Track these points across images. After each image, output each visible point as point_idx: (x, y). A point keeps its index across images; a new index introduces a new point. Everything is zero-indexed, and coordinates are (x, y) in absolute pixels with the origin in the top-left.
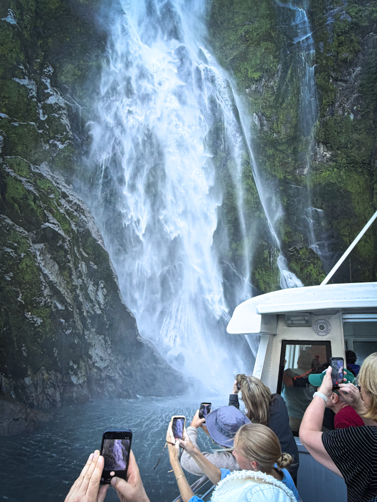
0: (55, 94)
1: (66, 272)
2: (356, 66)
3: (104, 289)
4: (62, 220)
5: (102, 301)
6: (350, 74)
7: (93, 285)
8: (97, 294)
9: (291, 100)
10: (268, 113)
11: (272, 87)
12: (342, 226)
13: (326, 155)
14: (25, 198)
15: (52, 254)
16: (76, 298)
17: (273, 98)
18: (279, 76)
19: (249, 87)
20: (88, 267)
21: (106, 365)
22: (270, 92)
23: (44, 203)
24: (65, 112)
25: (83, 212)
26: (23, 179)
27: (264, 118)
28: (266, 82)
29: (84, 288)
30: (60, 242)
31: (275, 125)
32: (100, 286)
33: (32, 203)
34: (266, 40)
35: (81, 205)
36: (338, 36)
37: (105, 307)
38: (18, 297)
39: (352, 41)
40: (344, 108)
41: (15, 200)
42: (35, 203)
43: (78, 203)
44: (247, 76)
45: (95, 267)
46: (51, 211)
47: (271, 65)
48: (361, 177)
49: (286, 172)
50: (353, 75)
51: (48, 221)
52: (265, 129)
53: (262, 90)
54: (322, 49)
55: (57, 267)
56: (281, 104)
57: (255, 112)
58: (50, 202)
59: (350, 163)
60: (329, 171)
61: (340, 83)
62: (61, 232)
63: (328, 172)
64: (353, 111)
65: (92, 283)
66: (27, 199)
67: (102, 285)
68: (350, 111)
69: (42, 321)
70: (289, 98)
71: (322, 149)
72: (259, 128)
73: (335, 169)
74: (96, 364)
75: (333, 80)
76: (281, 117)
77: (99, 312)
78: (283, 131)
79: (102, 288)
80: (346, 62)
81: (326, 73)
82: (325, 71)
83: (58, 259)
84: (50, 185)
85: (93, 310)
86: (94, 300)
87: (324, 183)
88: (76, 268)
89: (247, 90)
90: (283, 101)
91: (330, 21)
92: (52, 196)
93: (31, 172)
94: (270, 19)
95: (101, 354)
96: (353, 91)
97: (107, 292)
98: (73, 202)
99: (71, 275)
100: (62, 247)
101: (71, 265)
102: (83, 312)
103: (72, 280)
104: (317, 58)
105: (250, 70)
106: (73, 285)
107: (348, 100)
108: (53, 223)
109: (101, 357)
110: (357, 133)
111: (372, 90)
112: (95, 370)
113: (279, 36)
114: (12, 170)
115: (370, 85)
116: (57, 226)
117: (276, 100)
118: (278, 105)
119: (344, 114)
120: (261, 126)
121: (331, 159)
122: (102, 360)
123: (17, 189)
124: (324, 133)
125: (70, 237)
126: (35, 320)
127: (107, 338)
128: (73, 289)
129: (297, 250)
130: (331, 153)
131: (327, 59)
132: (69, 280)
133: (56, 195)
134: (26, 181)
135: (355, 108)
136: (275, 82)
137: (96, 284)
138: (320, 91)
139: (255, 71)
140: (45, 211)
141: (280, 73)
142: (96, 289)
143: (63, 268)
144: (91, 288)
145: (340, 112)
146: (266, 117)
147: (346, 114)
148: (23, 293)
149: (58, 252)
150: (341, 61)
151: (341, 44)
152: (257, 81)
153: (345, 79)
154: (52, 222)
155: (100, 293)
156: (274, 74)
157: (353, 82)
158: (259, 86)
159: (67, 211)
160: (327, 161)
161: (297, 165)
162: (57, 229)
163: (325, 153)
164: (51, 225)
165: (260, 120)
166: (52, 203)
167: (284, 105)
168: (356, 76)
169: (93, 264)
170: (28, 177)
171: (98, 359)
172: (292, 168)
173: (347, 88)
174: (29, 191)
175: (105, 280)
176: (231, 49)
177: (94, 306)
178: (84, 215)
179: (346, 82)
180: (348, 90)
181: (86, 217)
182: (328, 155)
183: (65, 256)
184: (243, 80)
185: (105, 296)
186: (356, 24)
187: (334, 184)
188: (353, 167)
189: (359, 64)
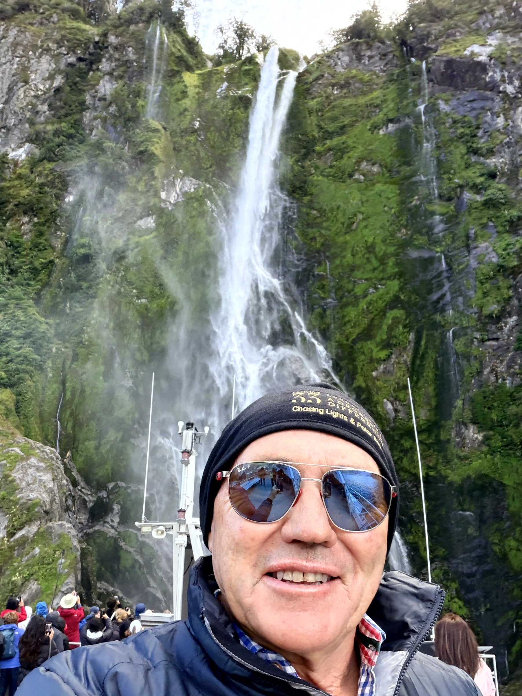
2: (510, 316)
6: (501, 329)
10: (401, 396)
11: (405, 362)
13: (477, 438)
18: (412, 348)
19: (375, 369)
22: (402, 369)
23: (147, 569)
26: (132, 550)
28: (397, 358)
33: (138, 571)
34: (393, 308)
36: (482, 283)
39: (499, 288)
41: (127, 570)
44: (372, 357)
47: (401, 337)
49: (428, 467)
50: (506, 329)
51: (149, 586)
53: (392, 369)
54: (461, 305)
57: (386, 398)
59: (507, 446)
60: (480, 458)
61: (488, 343)
63: (480, 461)
64: (510, 375)
68: (505, 375)
71: (471, 430)
72: (393, 416)
73: (488, 456)
75: (478, 343)
76: (418, 399)
78: (422, 416)
80: (493, 317)
81: (468, 336)
82: (466, 334)
87: (473, 476)
89: (373, 373)
91: (472, 265)
94: (398, 279)
96: (508, 348)
104: (455, 319)
105: (375, 350)
107: (502, 362)
113: (410, 298)
119: (497, 382)
120: (395, 413)
121: (483, 442)
124: (470, 413)
130: (482, 434)
131: (468, 317)
135: (512, 370)
136: (408, 356)
138: (460, 361)
139: (380, 350)
141: (412, 345)
145: (492, 379)
146: (400, 401)
147: (500, 381)
151: (485, 294)
152: (384, 360)
156: (406, 347)
157: (506, 337)
158: (388, 365)
163: (476, 436)
165: (393, 406)
168: (511, 330)
170: (136, 546)
173: (499, 347)
174: (136, 561)
176: (352, 327)
180: (501, 349)
184: (368, 363)
186: (502, 266)
187: (486, 476)
188: (511, 449)
189: (513, 313)
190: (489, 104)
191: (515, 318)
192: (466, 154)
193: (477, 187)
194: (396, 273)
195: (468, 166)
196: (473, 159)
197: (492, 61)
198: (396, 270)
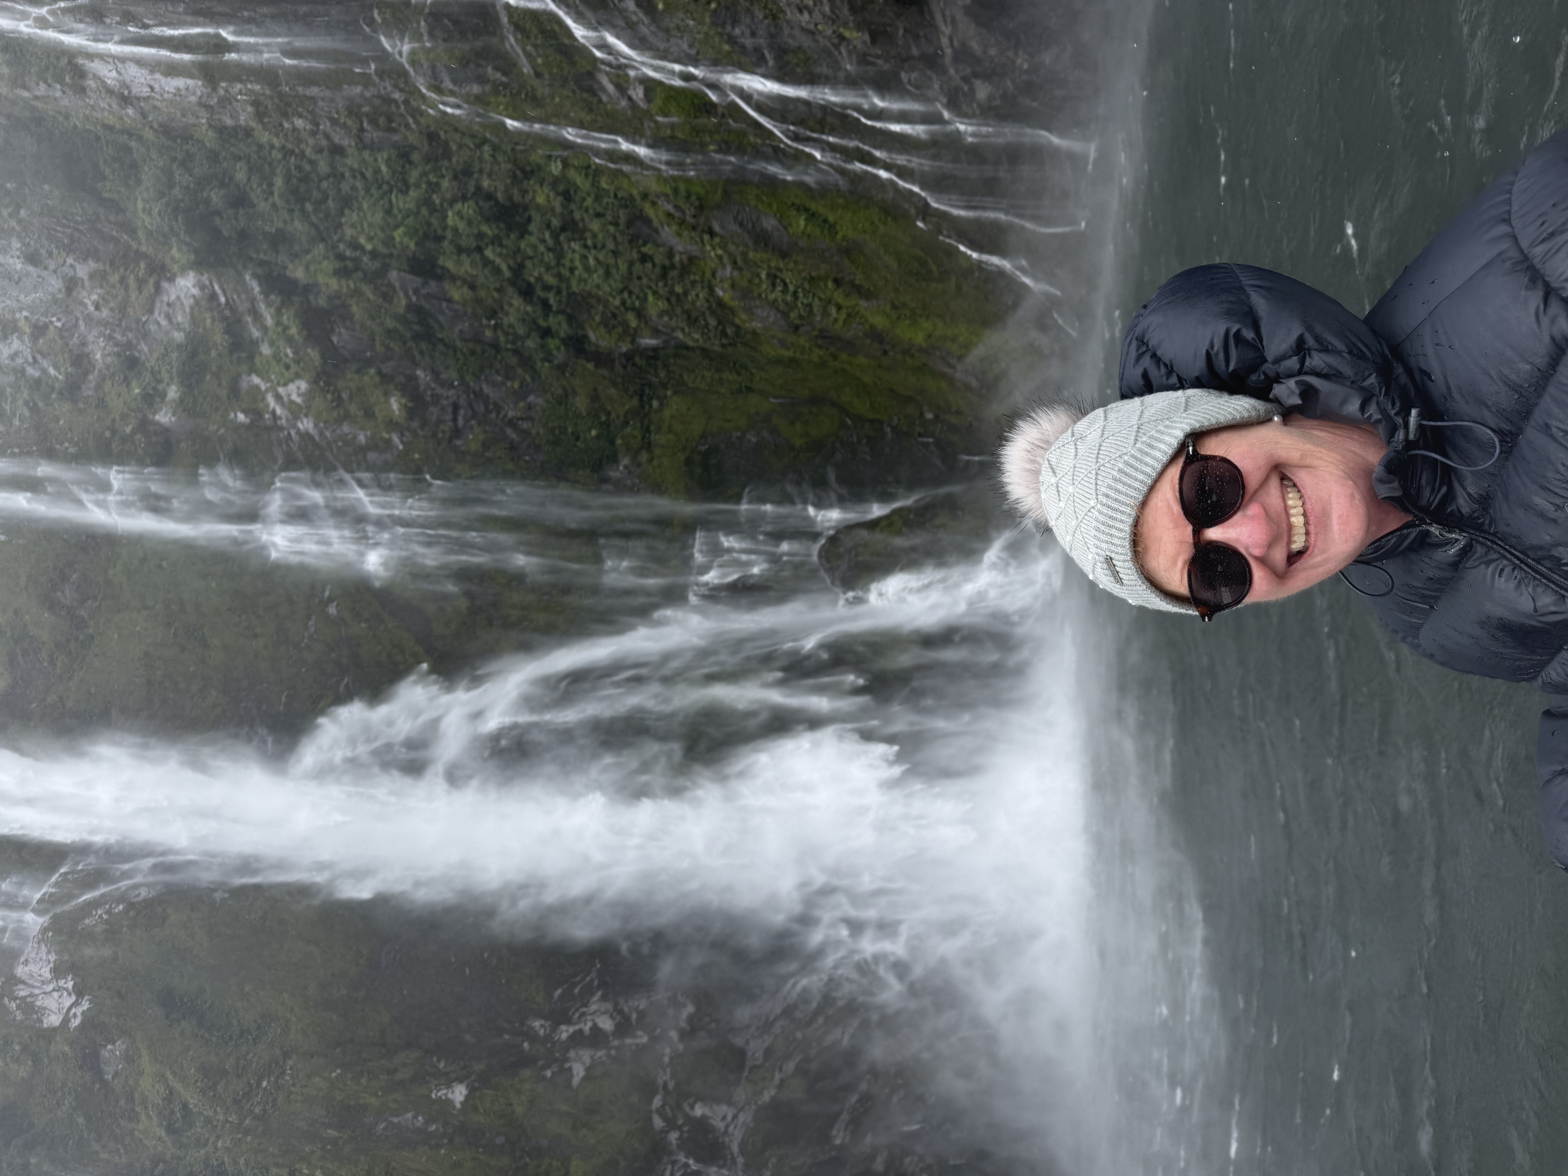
13: (625, 467)
50: (438, 390)
54: (385, 457)
61: (461, 423)
73: (656, 453)
80: (413, 407)
87: (687, 479)
104: (409, 470)
121: (634, 458)
130: (621, 458)
150: (411, 419)
153: (449, 410)
160: (639, 466)
163: (621, 468)
179: (455, 408)
180: (474, 403)
182: (627, 462)
187: (688, 460)
191: (419, 372)
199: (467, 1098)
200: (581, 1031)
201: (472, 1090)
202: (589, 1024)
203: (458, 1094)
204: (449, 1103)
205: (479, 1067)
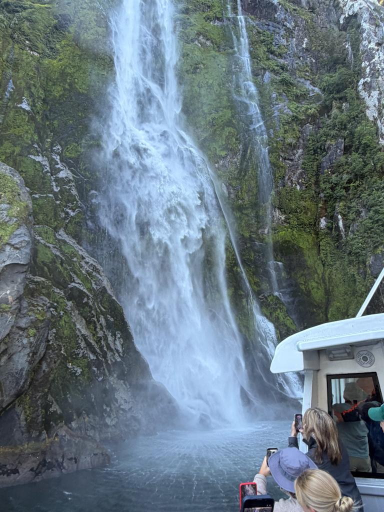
0: (64, 168)
1: (91, 326)
2: (299, 149)
3: (121, 339)
4: (85, 280)
5: (120, 350)
6: (294, 155)
7: (112, 336)
8: (115, 344)
9: (252, 173)
10: (234, 184)
11: (236, 163)
12: (298, 276)
13: (281, 218)
14: (54, 262)
15: (79, 310)
16: (101, 348)
17: (237, 171)
18: (241, 154)
19: (218, 162)
20: (107, 320)
21: (130, 407)
22: (234, 167)
23: (69, 265)
24: (73, 184)
25: (99, 272)
26: (51, 246)
27: (231, 187)
28: (231, 158)
29: (106, 339)
30: (85, 300)
31: (240, 193)
32: (117, 337)
33: (60, 266)
34: (228, 126)
35: (96, 265)
36: (283, 125)
37: (123, 355)
38: (61, 350)
39: (294, 130)
40: (292, 180)
41: (45, 264)
42: (62, 266)
43: (94, 264)
44: (216, 154)
45: (112, 320)
46: (75, 273)
47: (234, 146)
48: (310, 235)
49: (251, 232)
50: (297, 155)
51: (74, 281)
52: (232, 196)
53: (227, 165)
54: (272, 134)
55: (84, 321)
56: (244, 176)
57: (223, 182)
58: (74, 265)
59: (300, 225)
60: (284, 230)
61: (287, 161)
62: (85, 290)
63: (284, 232)
64: (299, 183)
65: (110, 334)
66: (55, 262)
67: (119, 336)
68: (296, 183)
69: (81, 370)
70: (250, 172)
71: (277, 213)
72: (227, 195)
73: (289, 229)
74: (122, 407)
75: (282, 159)
76: (244, 187)
77: (119, 360)
78: (246, 198)
79: (119, 338)
80: (291, 146)
81: (277, 154)
82: (276, 152)
83: (84, 315)
84: (73, 250)
85: (114, 358)
86: (114, 349)
87: (281, 241)
88: (99, 321)
89: (216, 165)
90: (245, 174)
91: (276, 113)
92: (75, 259)
93: (56, 239)
94: (231, 110)
95: (124, 397)
96: (298, 167)
97: (124, 341)
98: (90, 263)
99: (96, 328)
100: (87, 303)
101: (95, 319)
102: (108, 360)
103: (97, 333)
104: (269, 142)
105: (218, 149)
106: (98, 337)
107: (294, 174)
108: (79, 283)
109: (125, 400)
110: (303, 200)
111: (312, 167)
112: (121, 412)
113: (238, 123)
114: (41, 238)
115: (309, 164)
116: (82, 285)
117: (240, 173)
118: (241, 177)
119: (292, 186)
120: (229, 194)
121: (285, 221)
122: (126, 402)
123: (47, 254)
124: (278, 201)
125: (92, 295)
126: (76, 369)
127: (126, 382)
128: (98, 341)
129: (266, 298)
130: (284, 216)
131: (277, 142)
132: (94, 333)
133: (78, 258)
134: (53, 247)
135: (300, 181)
136: (238, 159)
137: (114, 335)
138: (273, 167)
139: (222, 150)
140: (71, 273)
141: (241, 152)
142: (114, 339)
143: (89, 322)
144: (110, 338)
145: (289, 184)
146: (232, 186)
147: (294, 185)
148: (64, 346)
149: (83, 308)
150: (287, 145)
151: (286, 132)
152: (223, 158)
153: (291, 158)
154: (77, 282)
155: (117, 342)
156: (237, 153)
157: (297, 160)
158: (226, 162)
159: (87, 271)
160: (282, 223)
161: (259, 226)
162: (82, 288)
163: (280, 216)
164: (77, 285)
165: (228, 189)
166: (75, 266)
167: (246, 177)
168: (299, 157)
169: (110, 317)
170: (54, 243)
171: (122, 402)
172: (255, 228)
173: (293, 165)
174: (56, 256)
175: (121, 331)
176: (202, 132)
177: (115, 354)
178: (99, 274)
179: (292, 160)
180: (294, 167)
181: (101, 276)
182: (283, 218)
183: (90, 312)
184: (213, 157)
185: (122, 345)
186: (296, 117)
187: (289, 241)
188: (302, 227)
189: (300, 147)
190: (277, 30)
191: (301, 150)
192: (267, 52)
193: (275, 71)
194: (229, 106)
195: (268, 59)
196: (271, 56)
197: (280, 6)
198: (229, 104)
199: (24, 110)
200: (58, 164)
201: (28, 112)
202: (62, 168)
203: (25, 106)
204: (21, 103)
205: (38, 118)
